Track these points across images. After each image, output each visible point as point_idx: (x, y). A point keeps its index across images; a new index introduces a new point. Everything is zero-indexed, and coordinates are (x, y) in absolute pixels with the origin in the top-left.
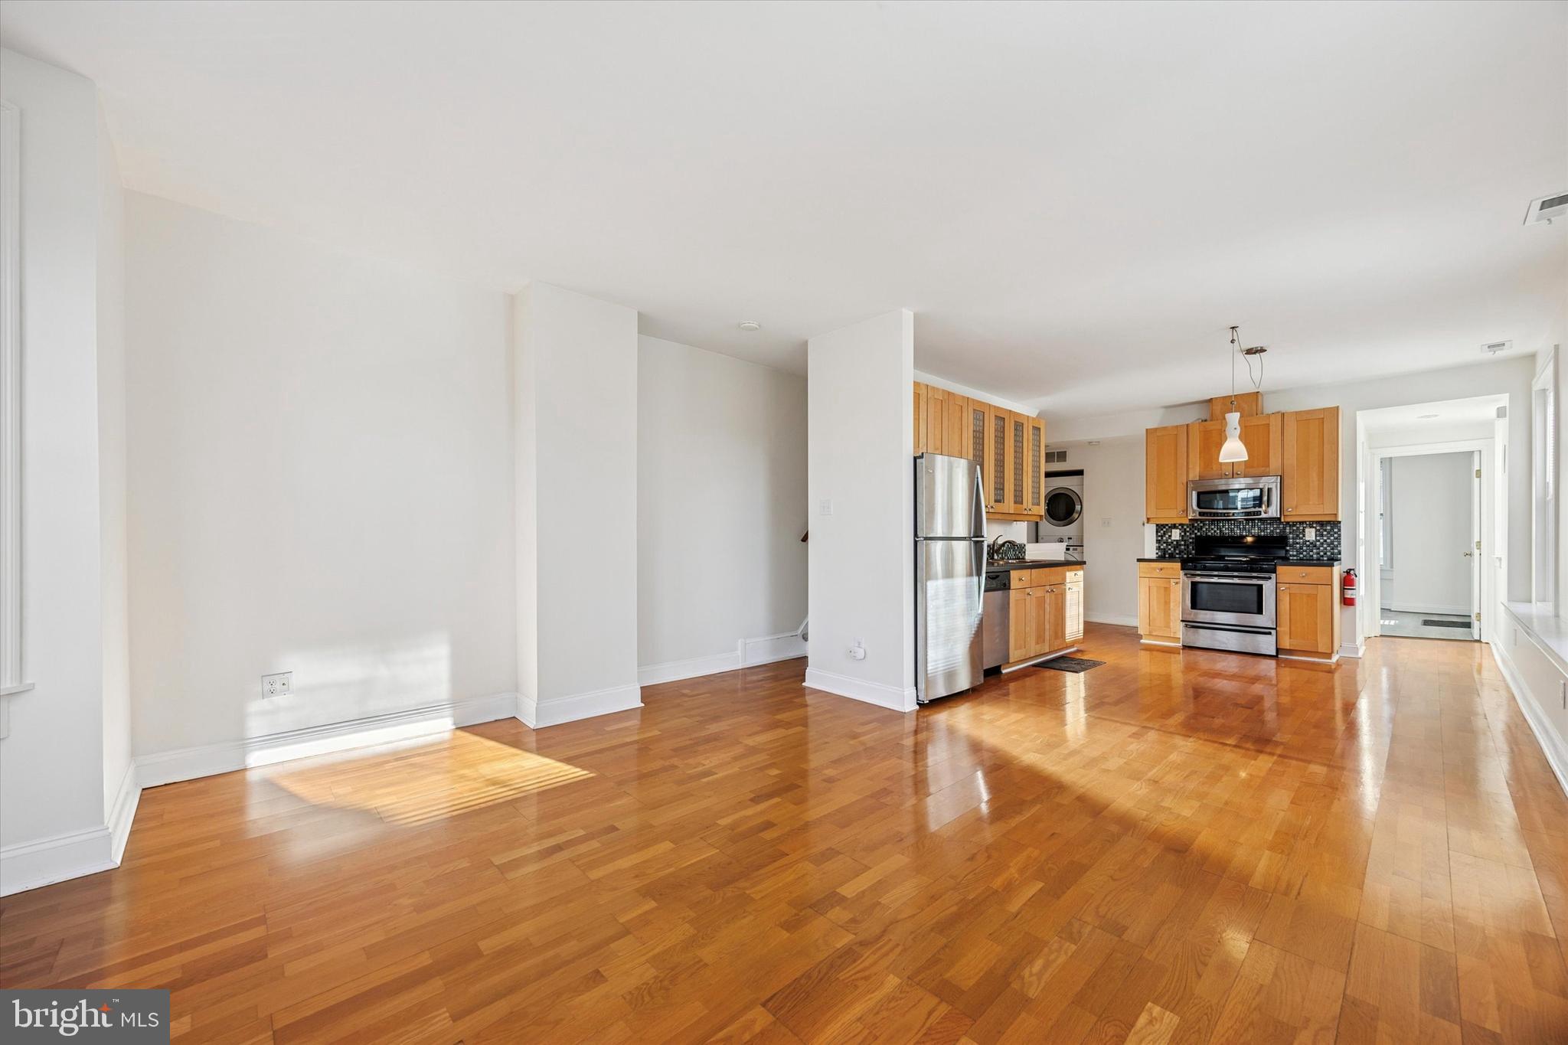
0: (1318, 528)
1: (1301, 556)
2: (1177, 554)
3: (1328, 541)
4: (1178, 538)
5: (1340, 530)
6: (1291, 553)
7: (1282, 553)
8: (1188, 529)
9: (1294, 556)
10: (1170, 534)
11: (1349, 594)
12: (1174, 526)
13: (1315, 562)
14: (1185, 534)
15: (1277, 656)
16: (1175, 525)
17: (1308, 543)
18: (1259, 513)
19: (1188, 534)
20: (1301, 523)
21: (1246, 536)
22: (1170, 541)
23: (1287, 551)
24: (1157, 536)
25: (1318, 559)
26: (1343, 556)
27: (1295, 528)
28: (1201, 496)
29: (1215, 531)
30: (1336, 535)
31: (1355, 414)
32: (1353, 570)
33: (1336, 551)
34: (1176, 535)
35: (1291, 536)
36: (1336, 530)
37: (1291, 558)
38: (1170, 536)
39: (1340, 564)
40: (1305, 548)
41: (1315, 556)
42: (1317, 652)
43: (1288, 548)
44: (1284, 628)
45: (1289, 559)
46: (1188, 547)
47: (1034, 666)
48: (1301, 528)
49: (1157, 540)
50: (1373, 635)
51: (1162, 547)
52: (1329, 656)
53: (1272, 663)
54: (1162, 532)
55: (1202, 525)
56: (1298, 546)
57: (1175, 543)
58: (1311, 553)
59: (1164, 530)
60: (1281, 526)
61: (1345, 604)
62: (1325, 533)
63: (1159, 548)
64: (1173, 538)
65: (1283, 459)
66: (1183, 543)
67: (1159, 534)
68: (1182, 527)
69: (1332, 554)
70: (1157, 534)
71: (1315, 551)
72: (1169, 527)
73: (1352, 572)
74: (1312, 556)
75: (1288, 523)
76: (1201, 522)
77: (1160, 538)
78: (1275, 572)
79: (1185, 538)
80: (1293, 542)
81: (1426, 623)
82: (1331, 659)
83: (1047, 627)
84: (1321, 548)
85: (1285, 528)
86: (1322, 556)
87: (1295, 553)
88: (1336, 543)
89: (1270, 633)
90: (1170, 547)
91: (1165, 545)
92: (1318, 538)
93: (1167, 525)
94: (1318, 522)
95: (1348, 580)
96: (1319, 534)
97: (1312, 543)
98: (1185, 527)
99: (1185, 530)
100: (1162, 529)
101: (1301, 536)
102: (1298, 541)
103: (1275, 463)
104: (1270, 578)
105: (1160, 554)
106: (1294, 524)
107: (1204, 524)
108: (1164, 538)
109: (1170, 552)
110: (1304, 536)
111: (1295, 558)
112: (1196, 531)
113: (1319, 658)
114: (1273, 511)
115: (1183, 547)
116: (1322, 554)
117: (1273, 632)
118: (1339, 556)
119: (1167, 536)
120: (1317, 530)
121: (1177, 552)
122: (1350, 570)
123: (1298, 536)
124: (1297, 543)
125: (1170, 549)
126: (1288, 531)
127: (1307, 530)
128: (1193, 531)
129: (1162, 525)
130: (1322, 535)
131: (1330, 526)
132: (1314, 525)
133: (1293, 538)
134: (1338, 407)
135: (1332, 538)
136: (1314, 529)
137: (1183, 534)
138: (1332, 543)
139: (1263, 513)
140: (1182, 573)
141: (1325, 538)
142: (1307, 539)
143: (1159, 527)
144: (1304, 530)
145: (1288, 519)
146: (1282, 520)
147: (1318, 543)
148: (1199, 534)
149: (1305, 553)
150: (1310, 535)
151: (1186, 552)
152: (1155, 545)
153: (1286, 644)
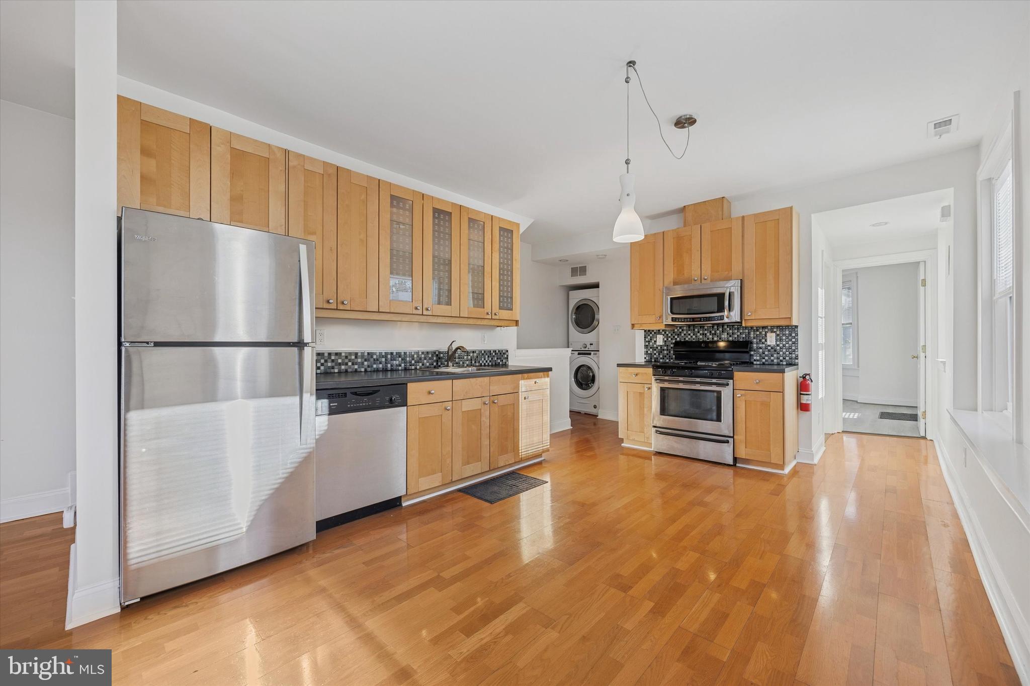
0: (778, 333)
1: (764, 360)
2: (661, 358)
3: (787, 345)
4: (661, 343)
5: (797, 335)
6: (755, 358)
7: (745, 357)
8: (670, 335)
9: (758, 361)
10: (655, 339)
11: (805, 399)
12: (659, 332)
13: (775, 367)
14: (667, 339)
15: (734, 465)
16: (659, 330)
17: (769, 348)
18: (722, 318)
19: (670, 339)
20: (764, 328)
21: (718, 341)
22: (655, 346)
23: (751, 355)
24: (646, 341)
25: (778, 364)
26: (800, 361)
27: (758, 333)
28: (674, 301)
29: (692, 337)
30: (794, 340)
31: (811, 216)
32: (809, 374)
33: (794, 356)
34: (660, 340)
35: (755, 340)
36: (793, 335)
37: (755, 363)
38: (655, 341)
39: (798, 369)
40: (766, 353)
41: (775, 361)
42: (770, 463)
43: (752, 353)
44: (739, 437)
45: (752, 363)
46: (670, 352)
47: (459, 490)
48: (764, 333)
49: (645, 346)
50: (836, 432)
51: (649, 352)
52: (782, 467)
53: (729, 472)
54: (649, 337)
55: (681, 330)
56: (761, 350)
57: (659, 348)
58: (772, 358)
59: (651, 335)
60: (747, 331)
61: (801, 410)
62: (784, 338)
63: (646, 353)
64: (658, 344)
65: (743, 263)
66: (665, 348)
67: (647, 340)
68: (665, 333)
69: (790, 359)
70: (645, 340)
71: (775, 355)
72: (655, 333)
73: (807, 377)
74: (773, 361)
75: (752, 328)
76: (680, 328)
77: (647, 344)
78: (732, 379)
79: (667, 343)
80: (757, 347)
81: (884, 416)
82: (783, 470)
83: (486, 442)
84: (781, 353)
85: (749, 333)
86: (781, 361)
87: (758, 358)
88: (793, 348)
89: (728, 442)
90: (655, 352)
91: (651, 350)
92: (778, 343)
93: (653, 331)
94: (778, 327)
95: (803, 386)
96: (779, 339)
97: (772, 348)
98: (667, 333)
99: (667, 337)
100: (649, 334)
101: (763, 340)
102: (761, 345)
103: (736, 268)
104: (728, 385)
105: (647, 358)
106: (758, 329)
107: (682, 330)
108: (651, 344)
109: (655, 356)
110: (766, 341)
111: (758, 363)
112: (676, 337)
113: (773, 468)
114: (735, 316)
115: (665, 352)
116: (781, 358)
117: (731, 440)
118: (796, 361)
119: (653, 341)
120: (778, 335)
121: (661, 356)
122: (806, 375)
123: (760, 340)
124: (761, 348)
125: (655, 354)
126: (752, 336)
127: (768, 334)
128: (674, 337)
129: (649, 331)
130: (781, 340)
131: (788, 330)
132: (775, 330)
133: (757, 343)
134: (791, 208)
135: (790, 343)
136: (775, 334)
137: (665, 339)
138: (790, 348)
139: (725, 318)
140: (653, 378)
141: (784, 343)
142: (768, 344)
143: (648, 331)
144: (766, 335)
145: (749, 324)
146: (743, 325)
147: (778, 348)
148: (678, 339)
149: (766, 358)
150: (771, 339)
151: (668, 356)
152: (643, 350)
153: (742, 453)
